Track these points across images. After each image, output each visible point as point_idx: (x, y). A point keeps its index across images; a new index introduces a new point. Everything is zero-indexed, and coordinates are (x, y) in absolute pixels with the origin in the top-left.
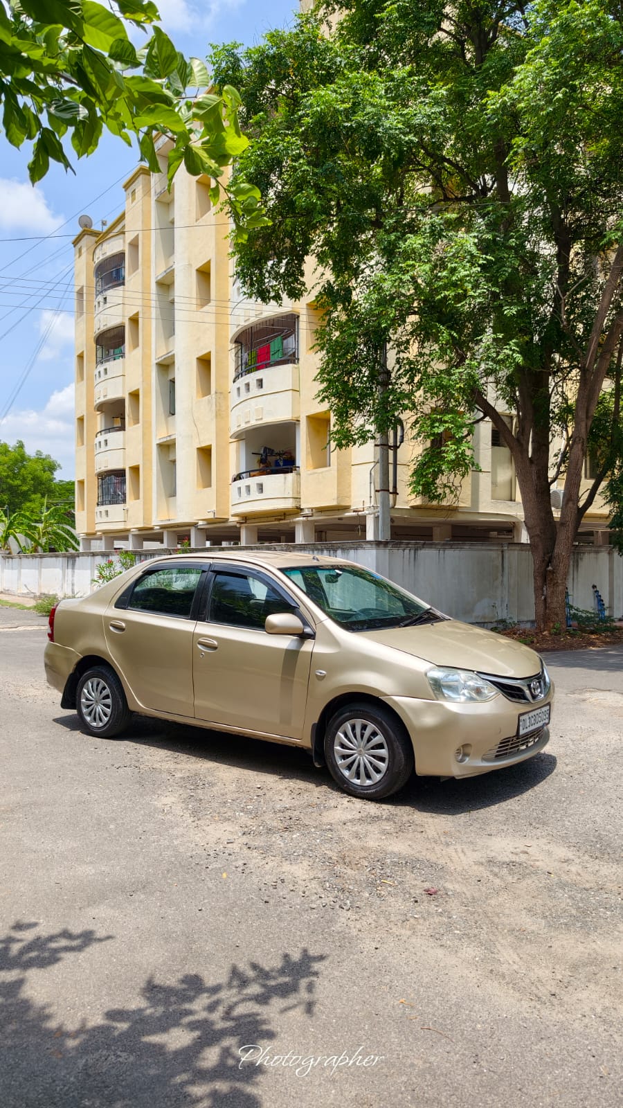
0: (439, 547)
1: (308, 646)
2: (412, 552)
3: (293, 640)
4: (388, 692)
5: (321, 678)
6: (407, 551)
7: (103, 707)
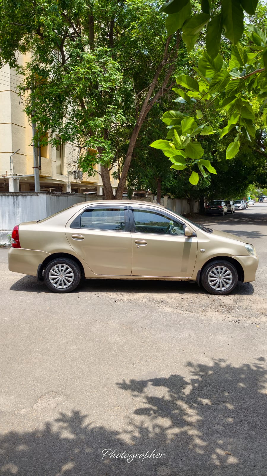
0: (66, 195)
1: (193, 240)
2: (57, 197)
3: (186, 238)
4: (234, 255)
5: (203, 252)
6: (55, 197)
7: (67, 278)
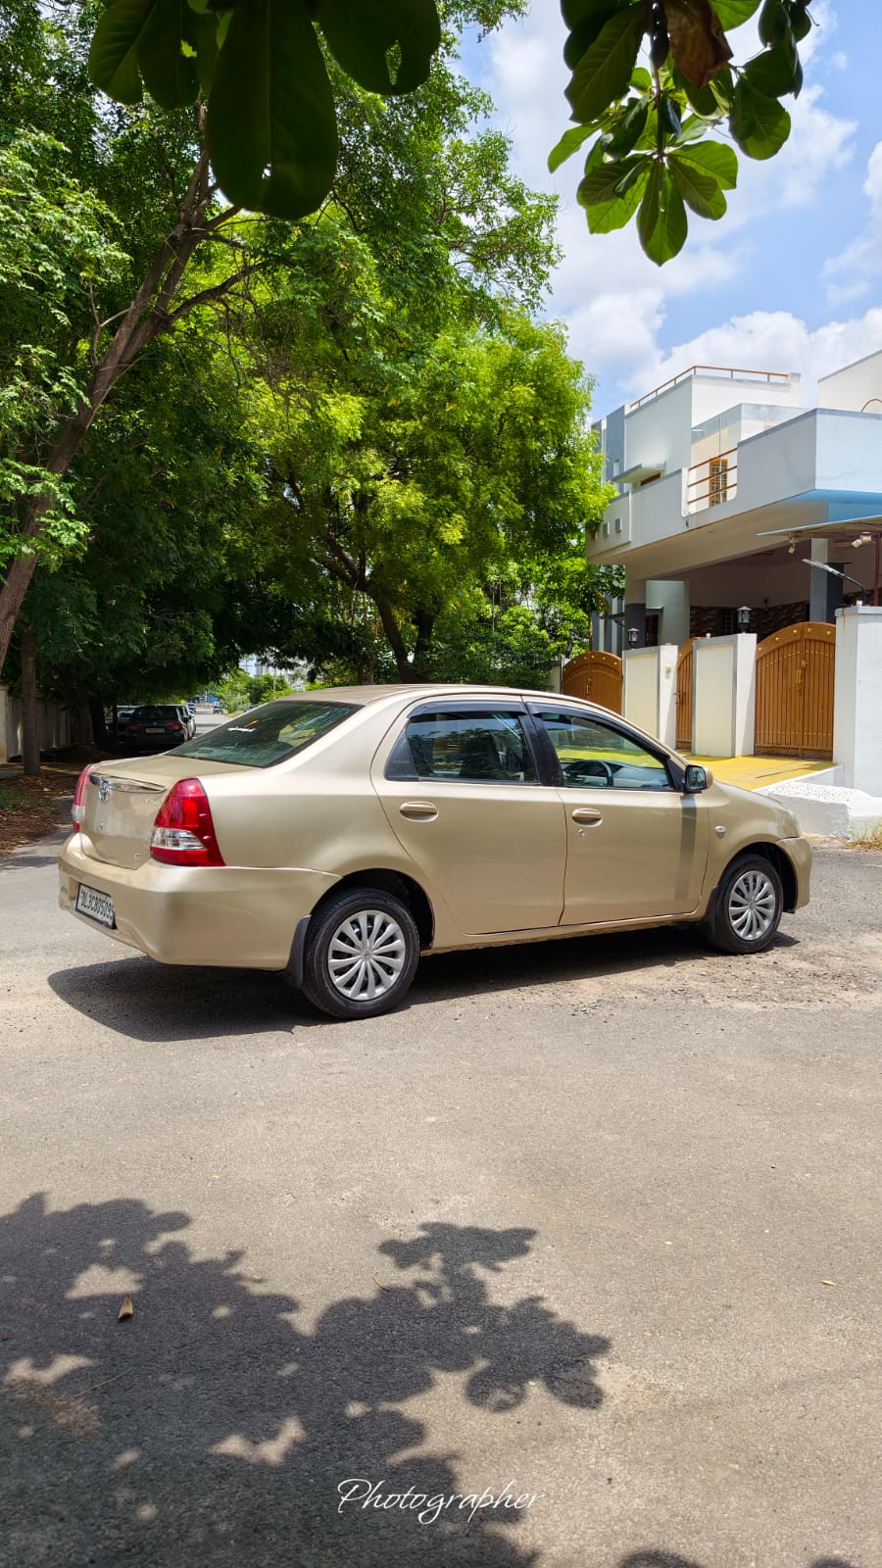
1: (698, 801)
3: (682, 797)
5: (721, 835)
7: (381, 959)
